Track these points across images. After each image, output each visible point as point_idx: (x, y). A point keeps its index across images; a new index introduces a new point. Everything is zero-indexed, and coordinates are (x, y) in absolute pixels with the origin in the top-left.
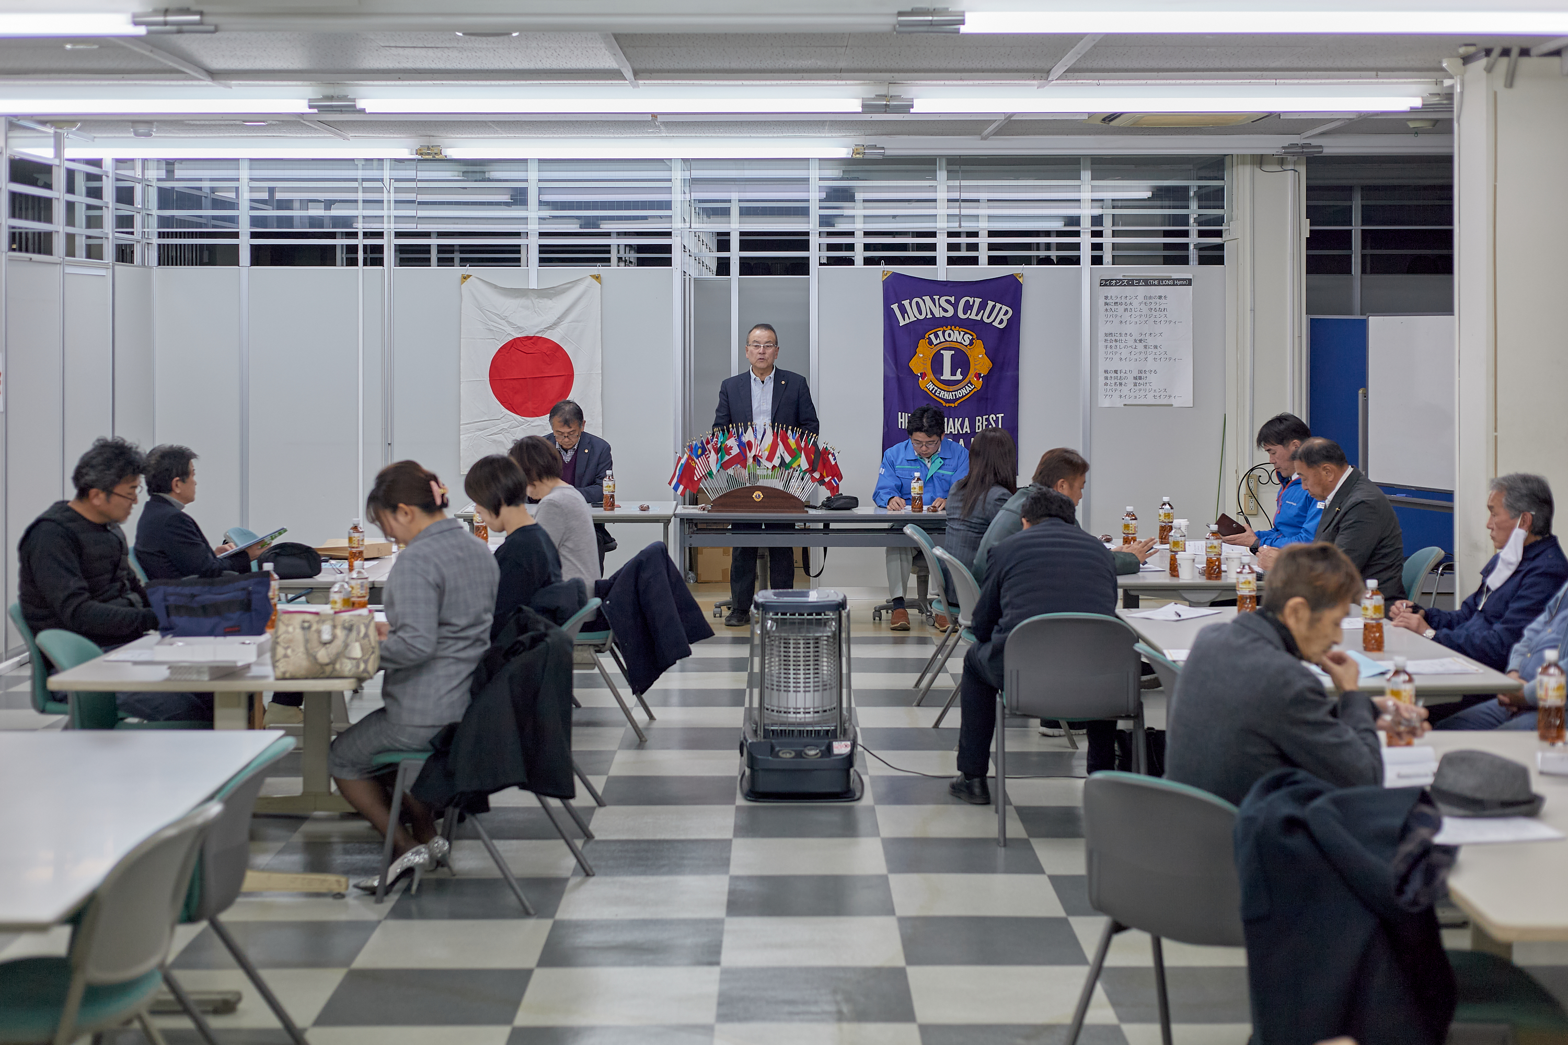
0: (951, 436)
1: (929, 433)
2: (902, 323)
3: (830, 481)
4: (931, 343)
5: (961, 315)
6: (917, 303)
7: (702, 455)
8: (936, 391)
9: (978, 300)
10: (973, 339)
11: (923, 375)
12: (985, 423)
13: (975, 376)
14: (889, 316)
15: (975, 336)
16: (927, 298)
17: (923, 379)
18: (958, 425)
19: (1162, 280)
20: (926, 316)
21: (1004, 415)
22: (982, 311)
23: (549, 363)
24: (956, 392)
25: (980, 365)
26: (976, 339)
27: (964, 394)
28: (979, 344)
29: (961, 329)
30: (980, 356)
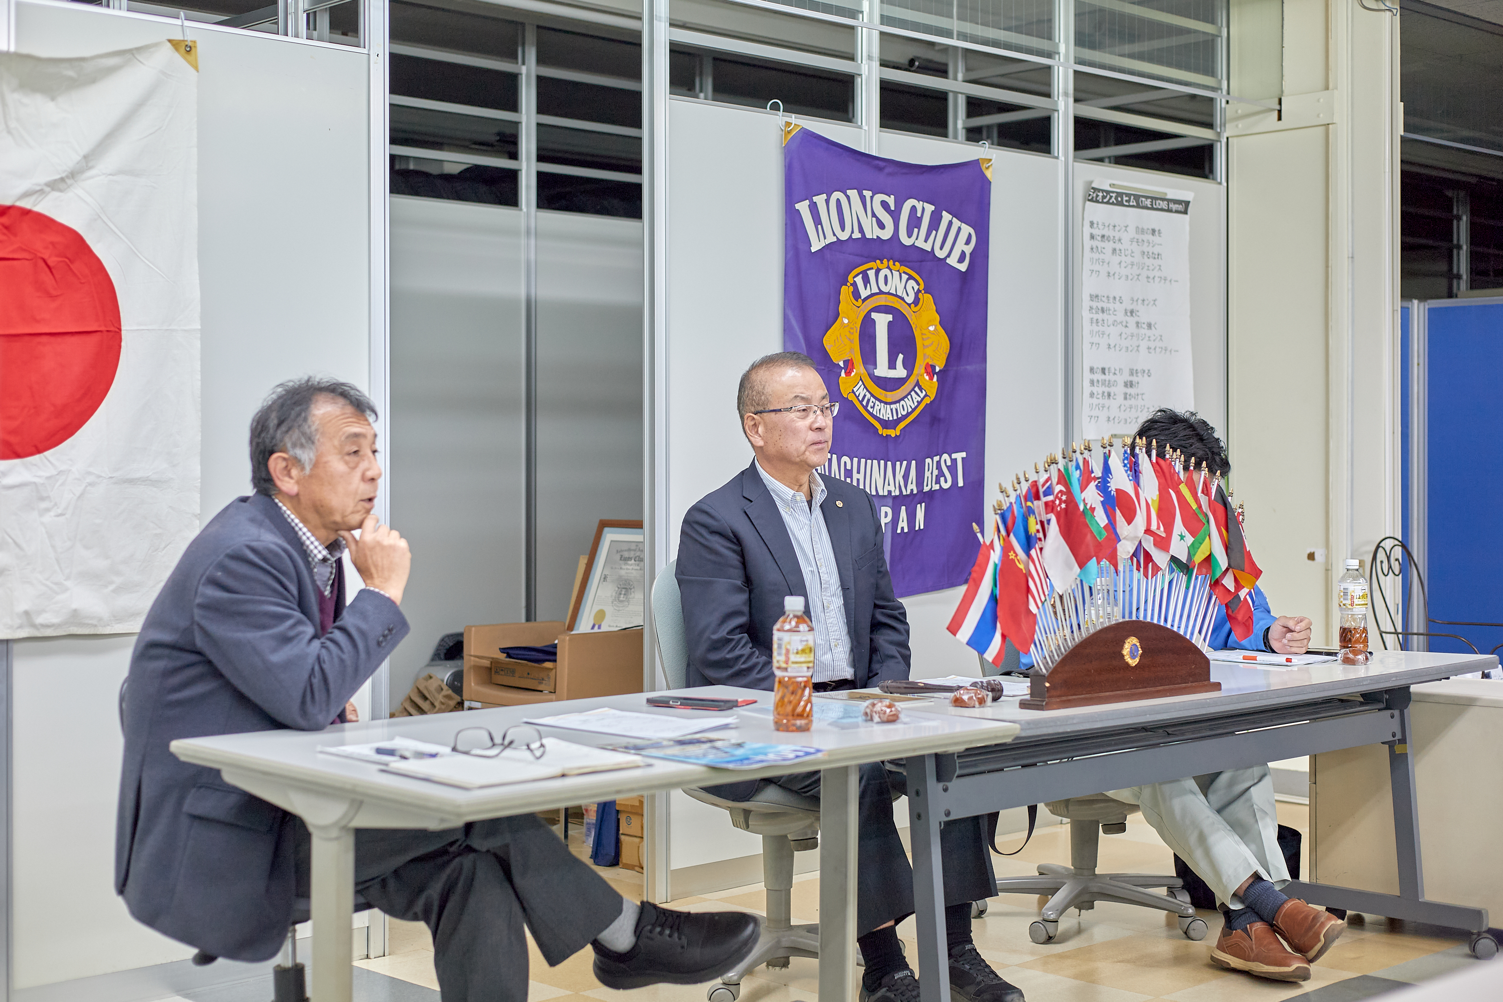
0: (890, 501)
2: (813, 245)
4: (856, 294)
5: (903, 236)
6: (838, 202)
8: (868, 401)
9: (929, 208)
10: (919, 291)
11: (848, 365)
12: (936, 472)
13: (926, 371)
15: (922, 287)
16: (853, 193)
17: (848, 374)
18: (899, 477)
19: (1157, 199)
20: (851, 236)
21: (964, 454)
22: (934, 232)
23: (54, 293)
24: (898, 404)
25: (933, 347)
26: (923, 292)
27: (910, 410)
28: (927, 299)
29: (904, 268)
30: (932, 328)
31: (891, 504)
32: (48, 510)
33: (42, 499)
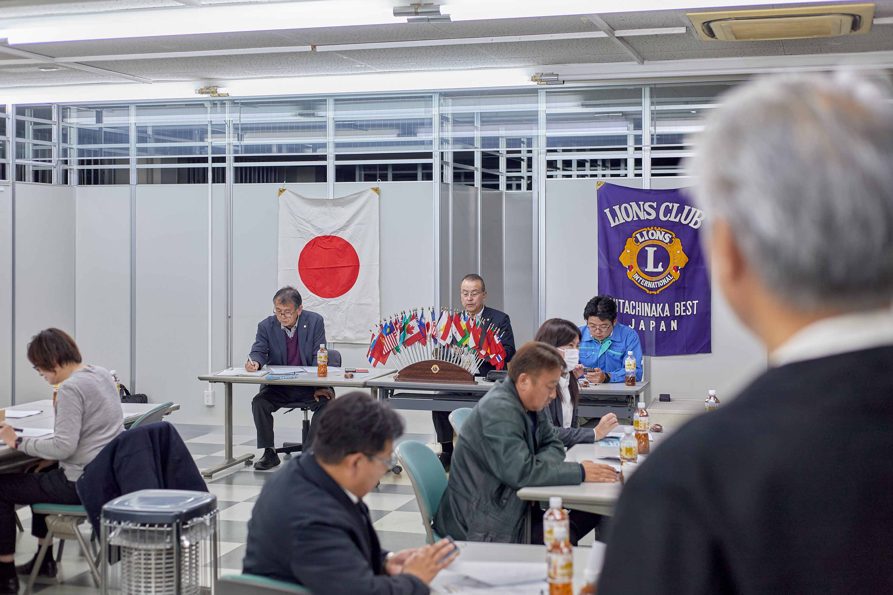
0: (654, 319)
1: (602, 318)
2: (613, 224)
3: (494, 358)
4: (637, 241)
5: (662, 217)
6: (625, 208)
7: (390, 333)
8: (641, 281)
9: (676, 206)
10: (672, 238)
11: (631, 268)
12: (683, 308)
13: (674, 269)
14: (602, 218)
15: (674, 236)
16: (633, 204)
17: (630, 271)
18: (659, 310)
20: (633, 219)
21: (697, 301)
22: (680, 214)
23: (342, 256)
24: (658, 282)
25: (678, 259)
26: (675, 238)
27: (665, 284)
28: (677, 242)
29: (662, 230)
30: (678, 252)
31: (655, 320)
32: (340, 311)
33: (339, 308)
